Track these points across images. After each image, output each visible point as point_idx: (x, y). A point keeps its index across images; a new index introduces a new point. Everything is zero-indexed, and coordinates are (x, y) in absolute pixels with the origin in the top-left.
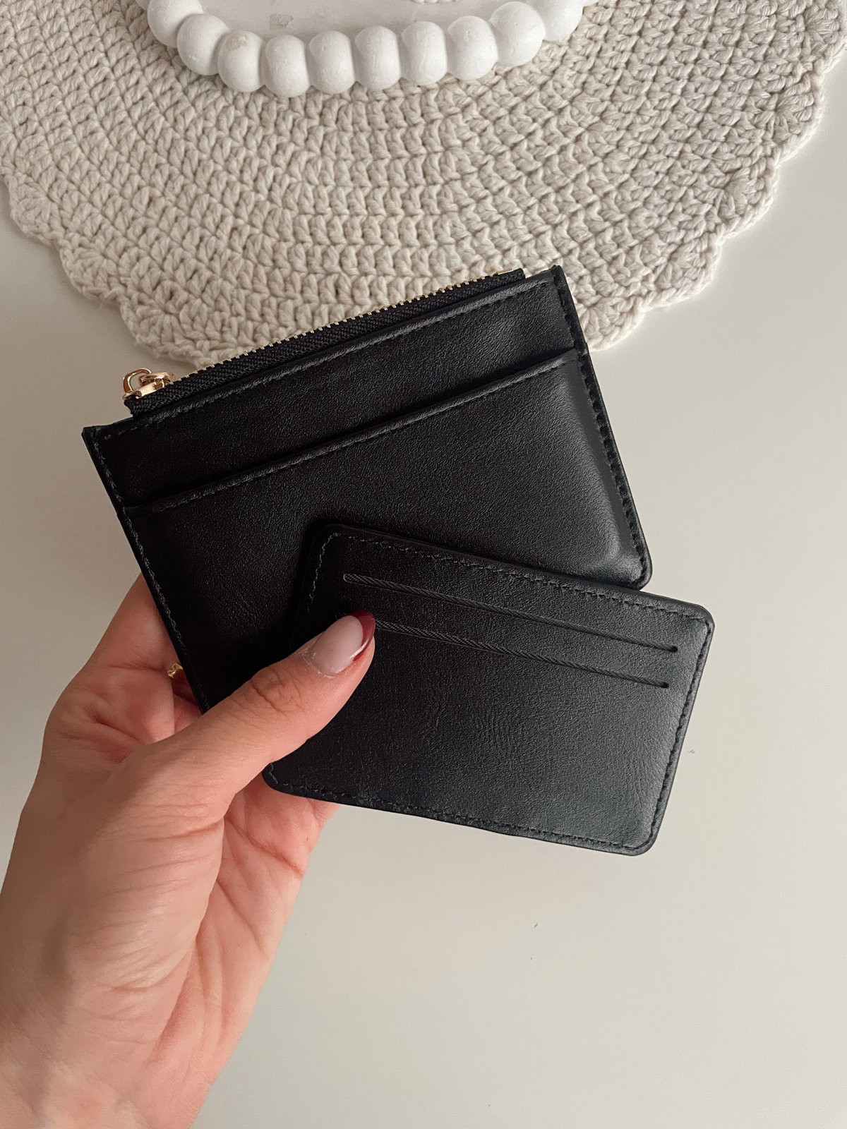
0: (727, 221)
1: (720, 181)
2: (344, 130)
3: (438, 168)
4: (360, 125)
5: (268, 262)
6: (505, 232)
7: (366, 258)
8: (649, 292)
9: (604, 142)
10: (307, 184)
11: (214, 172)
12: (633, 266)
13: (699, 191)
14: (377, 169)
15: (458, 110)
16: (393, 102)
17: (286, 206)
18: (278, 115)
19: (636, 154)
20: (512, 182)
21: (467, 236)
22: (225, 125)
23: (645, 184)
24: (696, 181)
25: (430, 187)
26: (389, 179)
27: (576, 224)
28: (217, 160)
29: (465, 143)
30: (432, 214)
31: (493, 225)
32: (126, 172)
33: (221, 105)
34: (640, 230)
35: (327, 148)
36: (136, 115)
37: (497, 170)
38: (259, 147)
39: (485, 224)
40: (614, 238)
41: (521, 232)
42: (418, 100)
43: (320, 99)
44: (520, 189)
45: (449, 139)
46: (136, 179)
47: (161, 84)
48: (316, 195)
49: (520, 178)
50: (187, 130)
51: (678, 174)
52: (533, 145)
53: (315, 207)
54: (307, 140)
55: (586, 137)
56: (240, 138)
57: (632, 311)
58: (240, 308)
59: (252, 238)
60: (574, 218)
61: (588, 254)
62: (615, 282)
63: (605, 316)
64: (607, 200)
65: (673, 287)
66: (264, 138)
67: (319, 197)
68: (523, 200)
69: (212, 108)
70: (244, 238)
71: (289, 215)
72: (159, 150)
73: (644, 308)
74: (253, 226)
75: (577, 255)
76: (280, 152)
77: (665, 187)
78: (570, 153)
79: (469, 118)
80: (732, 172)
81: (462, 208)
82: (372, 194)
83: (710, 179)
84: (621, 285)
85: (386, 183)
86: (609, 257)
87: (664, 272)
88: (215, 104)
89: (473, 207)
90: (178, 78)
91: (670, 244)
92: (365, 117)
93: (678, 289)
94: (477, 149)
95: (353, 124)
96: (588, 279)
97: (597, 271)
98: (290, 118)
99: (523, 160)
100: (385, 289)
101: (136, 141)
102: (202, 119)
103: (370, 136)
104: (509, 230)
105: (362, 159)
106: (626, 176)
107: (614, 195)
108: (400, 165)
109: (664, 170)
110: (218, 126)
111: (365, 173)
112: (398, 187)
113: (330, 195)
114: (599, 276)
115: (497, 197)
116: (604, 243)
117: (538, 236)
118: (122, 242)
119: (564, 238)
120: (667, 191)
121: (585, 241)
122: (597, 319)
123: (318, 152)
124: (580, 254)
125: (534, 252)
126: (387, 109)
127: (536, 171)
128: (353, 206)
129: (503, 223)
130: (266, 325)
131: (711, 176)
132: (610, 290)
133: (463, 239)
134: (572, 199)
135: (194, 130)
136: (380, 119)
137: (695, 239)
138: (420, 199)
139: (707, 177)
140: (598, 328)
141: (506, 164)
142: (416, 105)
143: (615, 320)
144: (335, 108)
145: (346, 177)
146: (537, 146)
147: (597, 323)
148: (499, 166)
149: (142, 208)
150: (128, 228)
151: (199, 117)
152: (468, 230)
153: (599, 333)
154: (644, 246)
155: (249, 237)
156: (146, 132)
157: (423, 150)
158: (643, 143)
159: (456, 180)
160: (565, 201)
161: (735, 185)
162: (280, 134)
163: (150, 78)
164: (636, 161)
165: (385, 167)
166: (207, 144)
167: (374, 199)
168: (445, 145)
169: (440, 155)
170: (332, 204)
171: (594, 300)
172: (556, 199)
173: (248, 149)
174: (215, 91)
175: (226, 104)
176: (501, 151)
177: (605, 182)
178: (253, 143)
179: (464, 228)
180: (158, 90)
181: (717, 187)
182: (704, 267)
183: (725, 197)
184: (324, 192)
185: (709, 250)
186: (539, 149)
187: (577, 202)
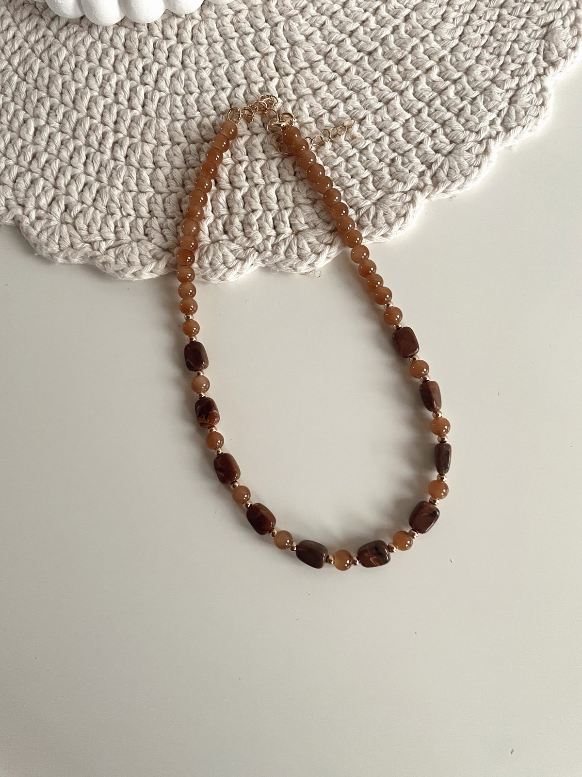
0: (553, 64)
1: (538, 33)
2: (199, 44)
3: (288, 61)
4: (214, 37)
5: (149, 164)
6: (358, 104)
7: (238, 149)
8: (498, 133)
9: (430, 17)
10: (175, 95)
11: (91, 98)
12: (480, 114)
13: (523, 44)
14: (235, 71)
15: (297, 12)
16: (239, 14)
17: (159, 116)
18: (140, 41)
19: (460, 23)
20: (356, 63)
21: (324, 114)
22: (95, 57)
23: (473, 46)
24: (518, 36)
25: (284, 78)
26: (246, 78)
27: (420, 87)
28: (92, 88)
29: (308, 38)
30: (289, 101)
31: (346, 100)
32: (12, 110)
33: (89, 40)
34: (479, 83)
35: (188, 61)
36: (16, 61)
37: (340, 55)
38: (128, 71)
39: (338, 101)
40: (456, 94)
41: (372, 102)
42: (261, 9)
43: (175, 22)
44: (365, 66)
45: (292, 36)
46: (22, 115)
47: (34, 34)
48: (185, 103)
49: (361, 58)
50: (61, 66)
51: (501, 32)
52: (368, 30)
53: (185, 113)
54: (168, 58)
55: (414, 15)
56: (110, 67)
57: (486, 152)
58: (129, 209)
59: (133, 147)
60: (417, 82)
61: (436, 110)
62: (466, 130)
63: (462, 159)
64: (443, 62)
65: (518, 125)
66: (130, 63)
67: (188, 104)
68: (369, 75)
69: (82, 45)
70: (125, 148)
71: (164, 124)
72: (39, 87)
73: (496, 147)
74: (131, 137)
75: (426, 113)
76: (146, 72)
77: (492, 45)
78: (402, 30)
79: (309, 16)
80: (548, 25)
81: (315, 91)
82: (233, 95)
83: (530, 33)
84: (472, 132)
85: (244, 81)
86: (456, 110)
87: (508, 114)
88: (84, 41)
89: (326, 88)
90: (49, 28)
91: (507, 91)
92: (217, 30)
93: (524, 127)
94: (319, 41)
95: (207, 38)
96: (440, 131)
97: (447, 123)
98: (151, 41)
99: (362, 43)
100: (260, 172)
101: (18, 84)
102: (74, 56)
103: (224, 45)
104: (361, 102)
105: (220, 65)
106: (456, 41)
107: (449, 57)
108: (255, 64)
109: (488, 32)
110: (89, 60)
111: (225, 76)
112: (256, 83)
113: (197, 101)
114: (450, 127)
115: (345, 77)
116: (448, 98)
117: (388, 103)
118: (15, 170)
119: (412, 101)
120: (494, 48)
121: (431, 101)
122: (456, 163)
123: (180, 66)
124: (429, 111)
125: (387, 116)
126: (235, 21)
127: (376, 50)
128: (219, 107)
129: (355, 96)
130: (155, 220)
131: (530, 30)
132: (462, 137)
133: (321, 116)
134: (412, 67)
135: (68, 65)
136: (230, 30)
137: (530, 82)
138: (277, 90)
139: (526, 31)
140: (458, 171)
141: (347, 49)
142: (260, 13)
143: (473, 161)
144: (189, 27)
145: (208, 83)
146: (372, 30)
147: (457, 167)
148: (342, 51)
149: (29, 137)
150: (18, 156)
151: (71, 55)
152: (324, 108)
153: (461, 175)
154: (485, 95)
155: (129, 147)
156: (25, 74)
157: (272, 49)
158: (464, 13)
159: (306, 68)
160: (406, 70)
161: (553, 34)
162: (144, 57)
163: (25, 32)
164: (462, 28)
165: (241, 68)
166: (81, 76)
167: (236, 97)
168: (291, 41)
169: (288, 50)
170: (200, 109)
171: (449, 148)
172: (398, 69)
173: (118, 73)
174: (81, 31)
175: (94, 40)
176: (340, 39)
177: (438, 48)
178: (122, 68)
179: (321, 107)
180: (32, 39)
181: (537, 39)
182: (543, 104)
183: (547, 45)
184: (192, 99)
185: (543, 89)
186: (374, 32)
187: (417, 69)
